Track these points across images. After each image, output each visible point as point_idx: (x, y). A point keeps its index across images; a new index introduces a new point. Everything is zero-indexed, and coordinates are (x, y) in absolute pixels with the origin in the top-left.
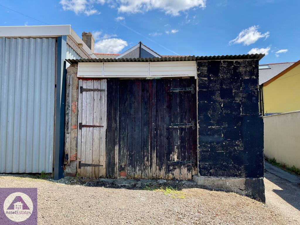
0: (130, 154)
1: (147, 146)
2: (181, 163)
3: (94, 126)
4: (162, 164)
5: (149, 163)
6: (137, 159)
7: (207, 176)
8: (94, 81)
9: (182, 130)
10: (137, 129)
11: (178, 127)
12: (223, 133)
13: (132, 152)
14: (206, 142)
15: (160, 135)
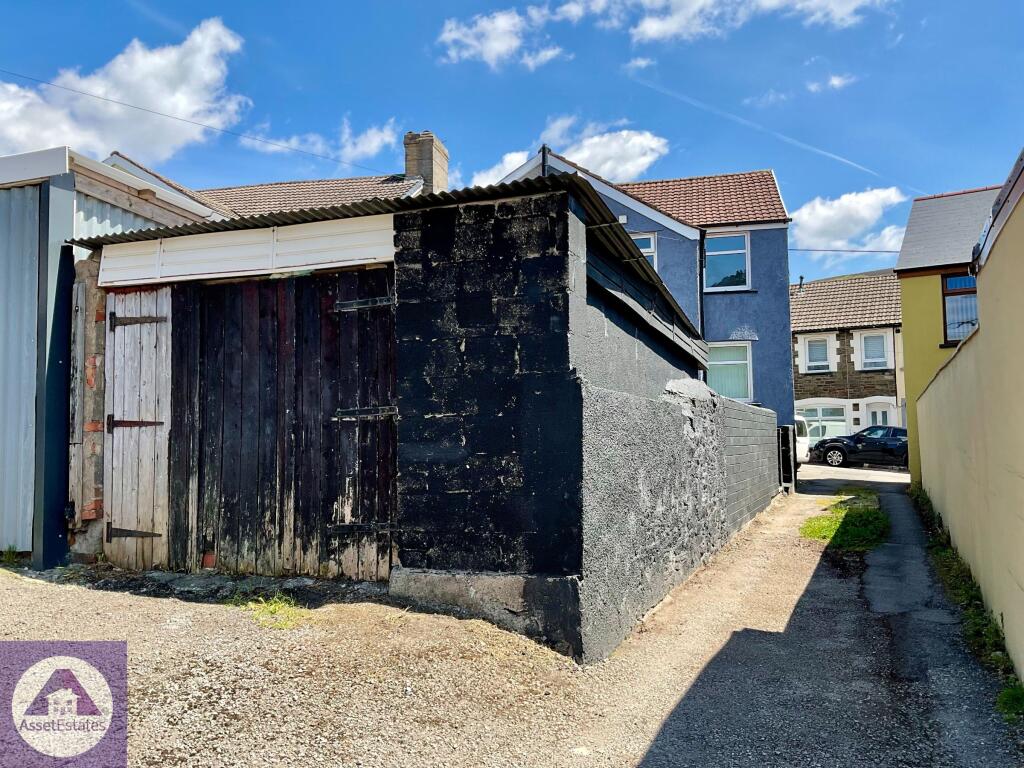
0: (227, 503)
1: (271, 480)
2: (360, 528)
3: (141, 424)
4: (309, 533)
5: (277, 527)
6: (246, 517)
7: (419, 567)
8: (143, 294)
9: (365, 426)
10: (246, 426)
11: (354, 419)
12: (465, 434)
13: (233, 496)
14: (416, 463)
15: (306, 445)
